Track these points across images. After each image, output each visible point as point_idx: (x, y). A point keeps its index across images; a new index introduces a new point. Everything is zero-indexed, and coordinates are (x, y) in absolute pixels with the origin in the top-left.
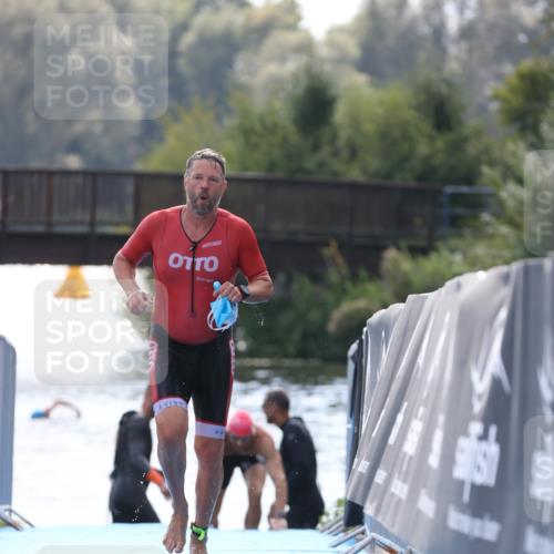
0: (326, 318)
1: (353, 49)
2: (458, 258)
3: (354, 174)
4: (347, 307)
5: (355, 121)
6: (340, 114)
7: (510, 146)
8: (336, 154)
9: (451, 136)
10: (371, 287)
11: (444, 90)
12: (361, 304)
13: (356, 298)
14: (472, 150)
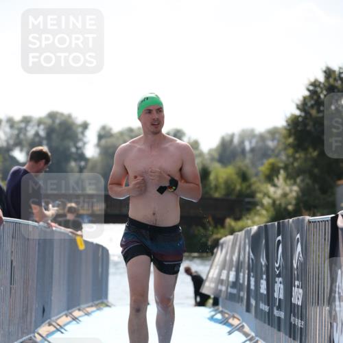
0: (208, 240)
1: (216, 156)
2: (249, 222)
3: (217, 195)
4: (215, 236)
5: (217, 179)
6: (212, 177)
7: (265, 185)
8: (211, 189)
9: (247, 184)
10: (222, 231)
11: (244, 169)
12: (219, 236)
13: (217, 234)
14: (254, 187)
